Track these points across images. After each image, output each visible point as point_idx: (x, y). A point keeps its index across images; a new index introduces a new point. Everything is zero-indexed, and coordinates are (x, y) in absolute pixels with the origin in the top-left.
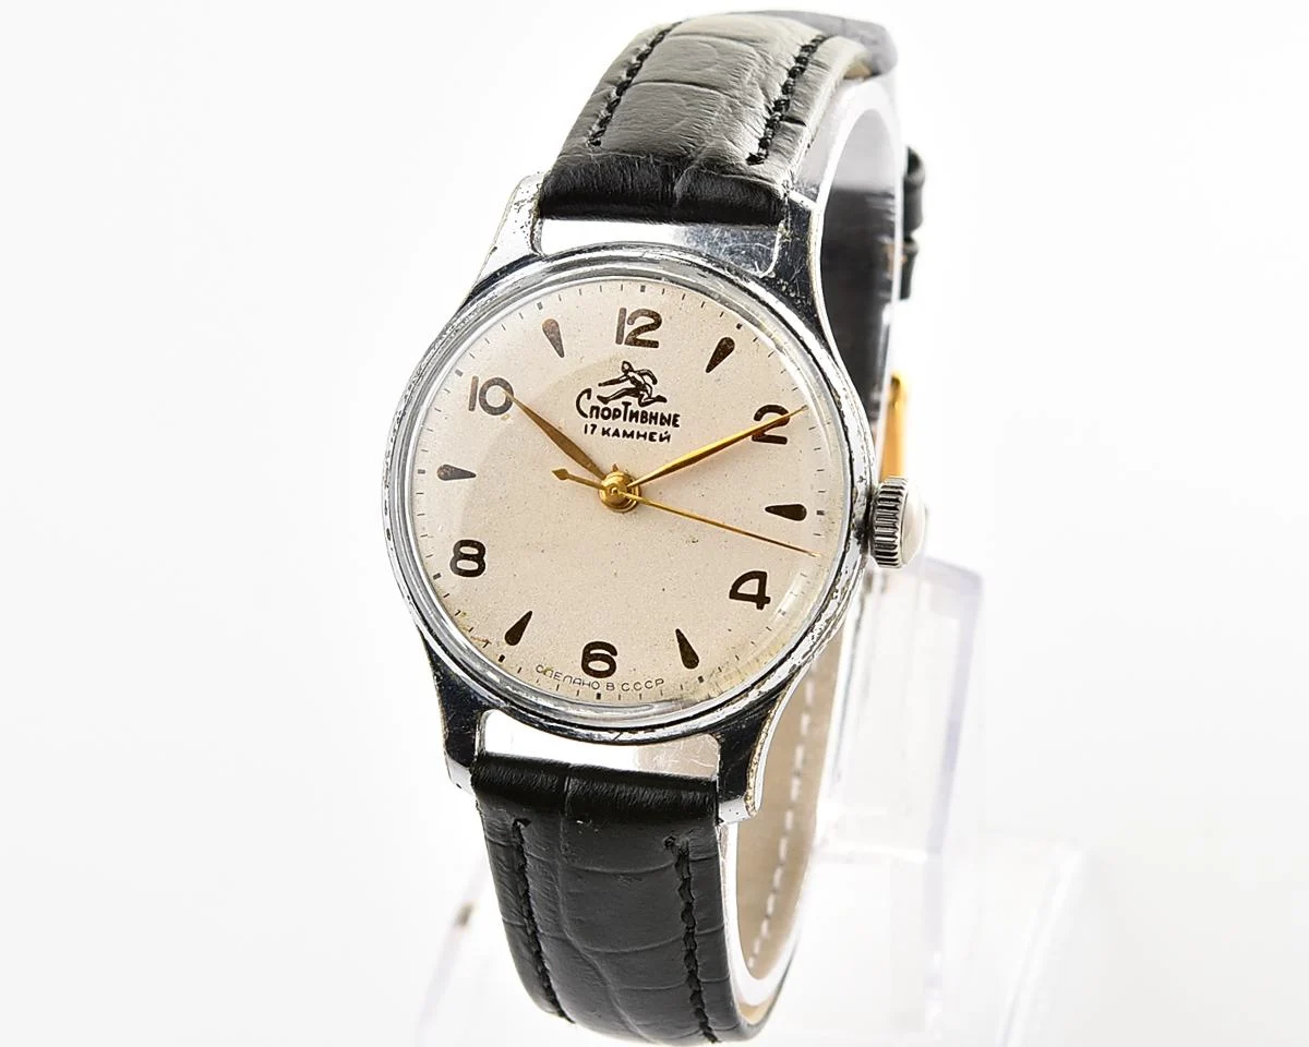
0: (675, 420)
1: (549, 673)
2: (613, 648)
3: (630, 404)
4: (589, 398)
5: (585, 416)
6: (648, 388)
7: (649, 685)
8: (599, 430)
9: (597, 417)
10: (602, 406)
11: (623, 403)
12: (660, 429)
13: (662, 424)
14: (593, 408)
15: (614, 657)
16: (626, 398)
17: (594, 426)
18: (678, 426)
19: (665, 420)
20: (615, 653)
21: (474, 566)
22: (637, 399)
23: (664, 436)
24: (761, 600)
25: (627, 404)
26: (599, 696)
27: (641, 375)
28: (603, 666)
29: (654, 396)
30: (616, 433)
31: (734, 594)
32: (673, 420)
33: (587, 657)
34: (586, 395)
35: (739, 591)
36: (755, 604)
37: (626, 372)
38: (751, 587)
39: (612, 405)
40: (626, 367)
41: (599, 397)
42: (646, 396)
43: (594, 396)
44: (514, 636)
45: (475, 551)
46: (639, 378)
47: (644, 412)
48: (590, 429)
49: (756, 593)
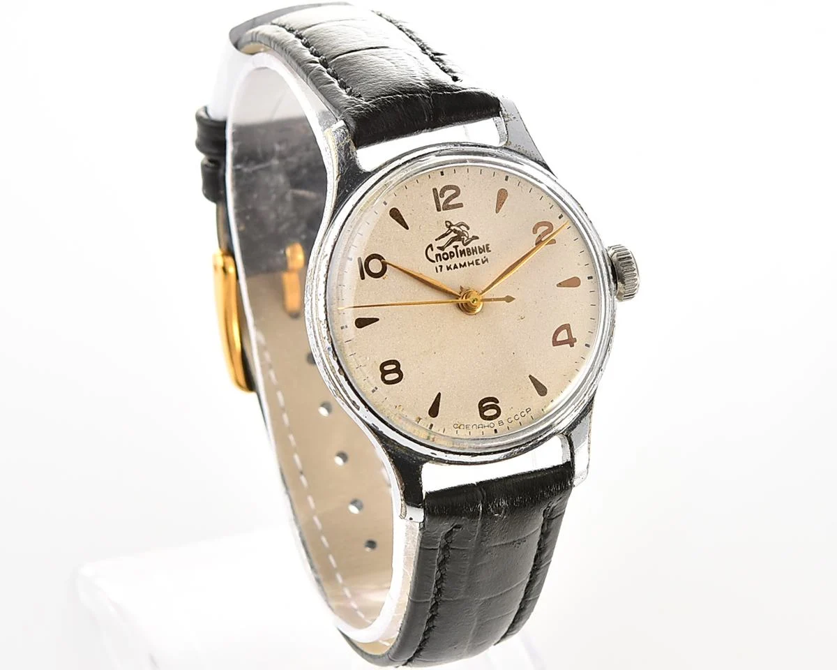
0: (488, 248)
1: (462, 427)
2: (496, 399)
3: (457, 246)
4: (432, 250)
5: (433, 261)
6: (466, 233)
7: (523, 414)
8: (444, 268)
9: (441, 260)
10: (441, 252)
11: (454, 247)
12: (480, 256)
13: (481, 253)
14: (437, 255)
15: (497, 404)
16: (455, 243)
17: (441, 266)
18: (490, 251)
19: (481, 250)
20: (498, 402)
21: (396, 376)
22: (461, 242)
23: (484, 260)
24: (571, 342)
25: (456, 247)
26: (496, 431)
27: (459, 226)
28: (493, 412)
29: (470, 237)
30: (455, 267)
31: (555, 343)
32: (486, 249)
33: (482, 410)
34: (430, 249)
35: (558, 340)
36: (568, 345)
37: (449, 227)
38: (563, 336)
39: (447, 250)
40: (449, 224)
41: (438, 248)
42: (466, 238)
43: (435, 248)
44: (434, 411)
45: (393, 367)
46: (458, 229)
47: (467, 249)
48: (439, 269)
49: (567, 338)
